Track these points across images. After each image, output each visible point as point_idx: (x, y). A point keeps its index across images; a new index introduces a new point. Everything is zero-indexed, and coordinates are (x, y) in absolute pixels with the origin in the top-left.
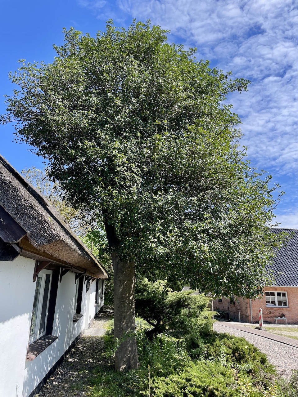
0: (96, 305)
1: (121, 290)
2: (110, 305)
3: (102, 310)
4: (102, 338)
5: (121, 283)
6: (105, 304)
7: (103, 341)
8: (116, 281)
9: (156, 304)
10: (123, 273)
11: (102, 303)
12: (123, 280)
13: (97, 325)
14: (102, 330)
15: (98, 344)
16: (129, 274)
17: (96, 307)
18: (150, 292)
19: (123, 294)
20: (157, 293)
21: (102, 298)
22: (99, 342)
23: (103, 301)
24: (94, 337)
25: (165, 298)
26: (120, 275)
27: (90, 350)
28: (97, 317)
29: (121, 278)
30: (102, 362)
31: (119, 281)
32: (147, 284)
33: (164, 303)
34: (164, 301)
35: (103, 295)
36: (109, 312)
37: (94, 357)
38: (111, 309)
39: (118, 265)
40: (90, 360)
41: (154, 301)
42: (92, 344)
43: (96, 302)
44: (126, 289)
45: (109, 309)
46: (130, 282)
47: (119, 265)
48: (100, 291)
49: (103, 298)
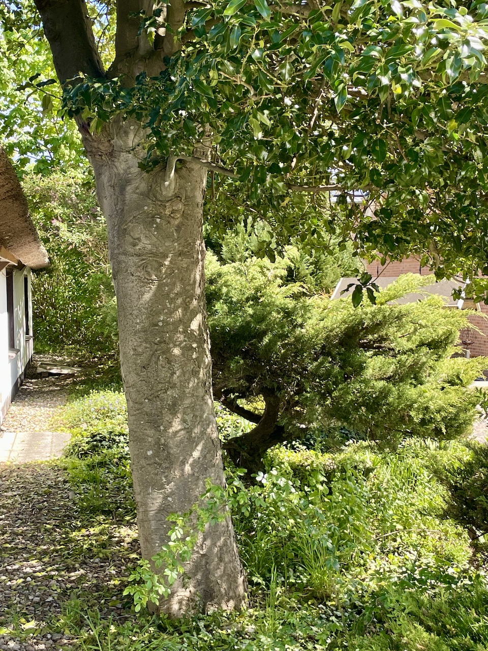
0: (14, 355)
1: (147, 296)
2: (54, 351)
3: (30, 371)
4: (56, 469)
5: (144, 267)
6: (37, 352)
7: (65, 482)
8: (122, 258)
9: (272, 342)
10: (153, 221)
11: (28, 348)
12: (154, 255)
13: (24, 422)
14: (49, 439)
15: (48, 494)
16: (178, 228)
17: (14, 362)
18: (238, 301)
19: (158, 313)
20: (264, 305)
21: (27, 333)
22: (50, 487)
23: (31, 341)
24: (27, 466)
25: (300, 321)
26: (138, 231)
27: (24, 523)
28: (19, 393)
29: (145, 244)
30: (82, 571)
31: (136, 259)
32: (220, 275)
33: (298, 339)
34: (298, 331)
35: (31, 323)
36: (59, 374)
37: (45, 553)
38: (62, 364)
39: (122, 189)
40: (33, 566)
41: (261, 335)
42: (25, 496)
43: (12, 345)
44: (171, 290)
45: (55, 364)
46: (184, 263)
47: (129, 189)
48: (19, 310)
49: (31, 333)
